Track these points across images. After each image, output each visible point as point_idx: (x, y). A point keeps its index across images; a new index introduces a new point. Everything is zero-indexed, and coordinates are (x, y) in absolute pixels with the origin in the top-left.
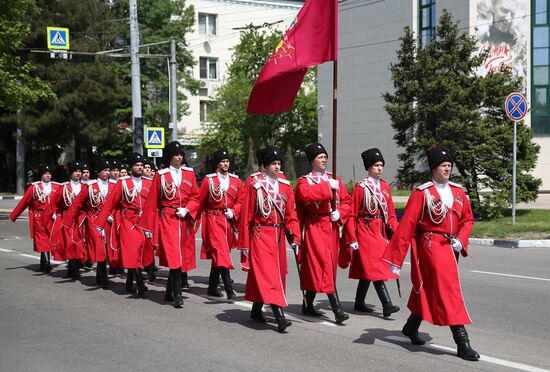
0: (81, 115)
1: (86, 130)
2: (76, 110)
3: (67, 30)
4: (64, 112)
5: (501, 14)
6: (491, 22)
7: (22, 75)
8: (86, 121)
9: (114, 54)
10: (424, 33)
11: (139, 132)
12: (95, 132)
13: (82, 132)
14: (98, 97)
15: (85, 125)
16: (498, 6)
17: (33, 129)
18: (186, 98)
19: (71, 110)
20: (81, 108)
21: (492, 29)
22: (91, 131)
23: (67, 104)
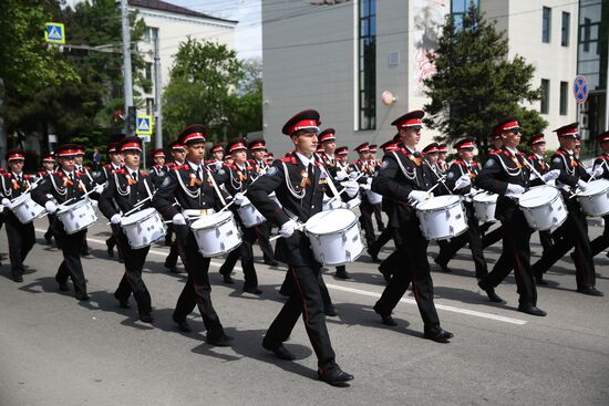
0: (59, 106)
1: (64, 119)
2: (55, 102)
3: (62, 26)
4: (43, 103)
5: (431, 26)
6: (423, 32)
7: (48, 58)
8: (63, 112)
9: (106, 49)
10: (362, 40)
11: (132, 119)
12: (72, 121)
13: (60, 121)
14: (74, 91)
15: (63, 115)
16: (429, 19)
17: (16, 118)
18: (140, 95)
19: (50, 103)
20: (59, 100)
21: (424, 37)
22: (68, 120)
23: (46, 97)
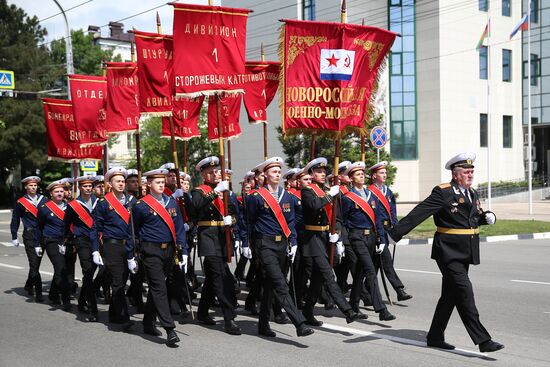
0: (26, 144)
1: (30, 156)
2: (22, 140)
3: (12, 73)
4: (11, 141)
8: (30, 149)
9: (53, 93)
12: (38, 158)
13: (26, 158)
14: (40, 129)
15: (30, 152)
19: (17, 140)
20: (26, 138)
22: (35, 157)
23: (14, 135)
